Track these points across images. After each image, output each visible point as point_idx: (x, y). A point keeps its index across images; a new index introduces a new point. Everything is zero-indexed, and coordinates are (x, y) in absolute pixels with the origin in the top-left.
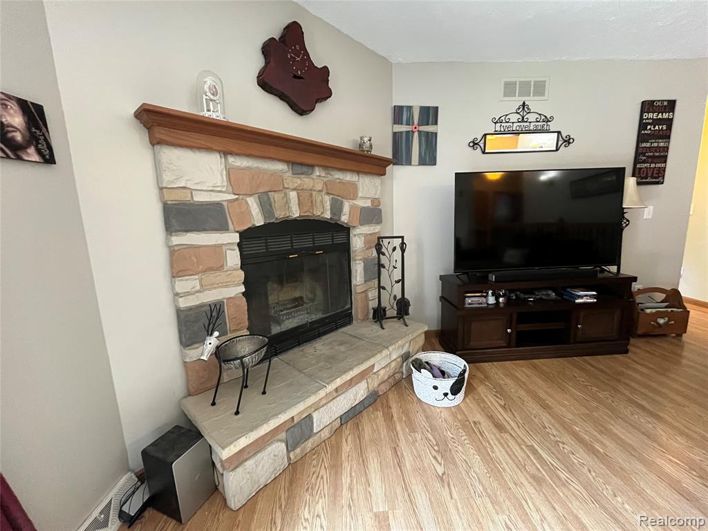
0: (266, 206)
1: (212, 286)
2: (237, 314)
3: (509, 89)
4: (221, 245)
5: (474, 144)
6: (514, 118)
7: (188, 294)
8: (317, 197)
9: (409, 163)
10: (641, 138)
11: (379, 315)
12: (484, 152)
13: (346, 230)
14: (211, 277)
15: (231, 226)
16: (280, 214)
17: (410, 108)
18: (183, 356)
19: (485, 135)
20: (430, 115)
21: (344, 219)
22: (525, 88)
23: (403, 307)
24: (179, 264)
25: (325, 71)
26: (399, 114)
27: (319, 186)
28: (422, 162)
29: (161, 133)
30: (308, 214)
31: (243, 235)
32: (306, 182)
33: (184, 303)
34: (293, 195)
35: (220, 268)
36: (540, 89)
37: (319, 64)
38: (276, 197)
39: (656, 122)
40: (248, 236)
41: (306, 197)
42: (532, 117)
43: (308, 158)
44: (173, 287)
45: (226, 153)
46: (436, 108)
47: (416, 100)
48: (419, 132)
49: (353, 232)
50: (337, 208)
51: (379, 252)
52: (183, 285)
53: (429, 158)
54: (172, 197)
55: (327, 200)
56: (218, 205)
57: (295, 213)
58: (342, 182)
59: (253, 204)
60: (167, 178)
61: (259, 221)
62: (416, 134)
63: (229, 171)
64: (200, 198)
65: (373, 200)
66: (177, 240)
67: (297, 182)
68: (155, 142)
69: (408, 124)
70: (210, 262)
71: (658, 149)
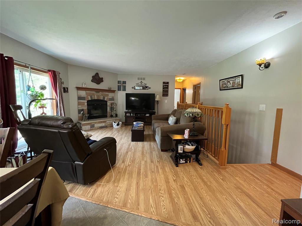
0: (91, 97)
1: (83, 107)
2: (86, 111)
3: (139, 79)
4: (84, 102)
5: (133, 88)
6: (140, 84)
7: (80, 107)
8: (100, 96)
9: (121, 90)
10: (163, 88)
11: (112, 116)
12: (135, 89)
13: (106, 102)
14: (83, 106)
15: (86, 100)
16: (93, 98)
17: (121, 81)
18: (78, 115)
19: (135, 86)
20: (124, 82)
21: (105, 100)
22: (141, 79)
23: (116, 115)
24: (79, 104)
25: (102, 78)
26: (119, 82)
27: (101, 94)
28: (123, 90)
29: (78, 89)
30: (98, 98)
31: (87, 101)
32: (98, 94)
33: (79, 108)
34: (96, 96)
35: (84, 105)
36: (144, 79)
37: (101, 77)
38: (93, 96)
39: (165, 86)
40: (88, 101)
41: (98, 96)
42: (143, 84)
43: (99, 91)
44: (78, 106)
45: (86, 91)
46: (126, 82)
47: (122, 80)
48: (123, 86)
49: (108, 102)
50: (104, 98)
51: (112, 105)
52: (79, 106)
54: (79, 96)
55: (102, 97)
56: (84, 97)
57: (96, 98)
58: (105, 94)
59: (89, 97)
60: (78, 94)
61: (90, 99)
62: (122, 86)
63: (86, 93)
64: (82, 96)
65: (112, 97)
66: (79, 101)
67: (96, 94)
68: (77, 90)
69: (120, 84)
70: (83, 104)
71: (166, 90)
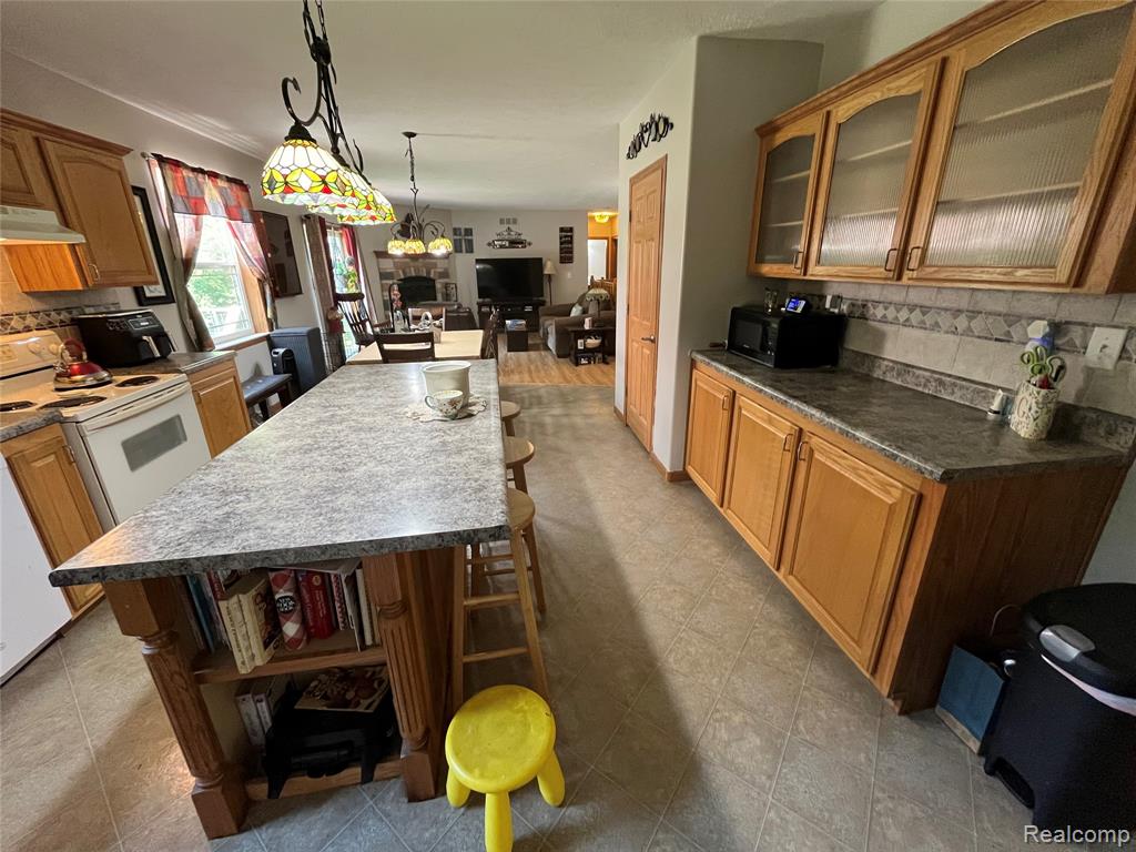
0: (404, 272)
3: (502, 222)
5: (489, 244)
6: (506, 233)
8: (421, 269)
9: (463, 253)
10: (561, 243)
12: (494, 248)
13: (434, 281)
15: (395, 278)
16: (408, 275)
17: (460, 229)
19: (494, 241)
20: (469, 232)
21: (432, 276)
22: (508, 221)
24: (383, 288)
26: (456, 232)
27: (421, 266)
28: (467, 252)
30: (417, 274)
31: (399, 281)
32: (418, 265)
34: (413, 269)
36: (515, 221)
39: (566, 236)
41: (417, 269)
42: (512, 233)
46: (471, 229)
47: (463, 226)
48: (465, 239)
51: (446, 290)
52: (384, 293)
53: (470, 250)
54: (381, 271)
55: (425, 272)
56: (392, 273)
57: (414, 274)
58: (430, 263)
60: (380, 265)
61: (403, 277)
62: (463, 241)
63: (394, 263)
64: (387, 271)
65: (444, 268)
66: (383, 282)
67: (413, 264)
69: (460, 236)
70: (390, 289)
71: (568, 248)
